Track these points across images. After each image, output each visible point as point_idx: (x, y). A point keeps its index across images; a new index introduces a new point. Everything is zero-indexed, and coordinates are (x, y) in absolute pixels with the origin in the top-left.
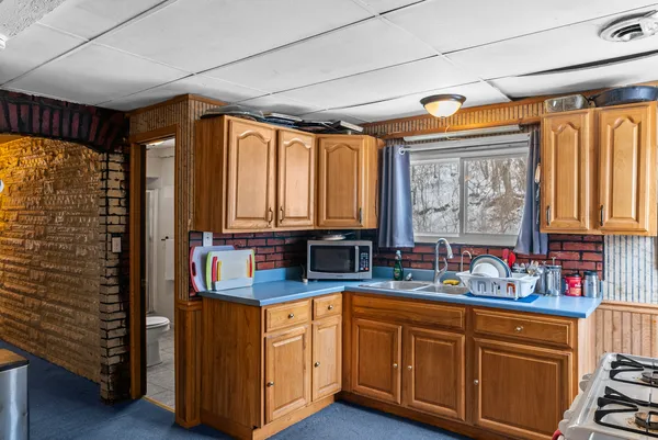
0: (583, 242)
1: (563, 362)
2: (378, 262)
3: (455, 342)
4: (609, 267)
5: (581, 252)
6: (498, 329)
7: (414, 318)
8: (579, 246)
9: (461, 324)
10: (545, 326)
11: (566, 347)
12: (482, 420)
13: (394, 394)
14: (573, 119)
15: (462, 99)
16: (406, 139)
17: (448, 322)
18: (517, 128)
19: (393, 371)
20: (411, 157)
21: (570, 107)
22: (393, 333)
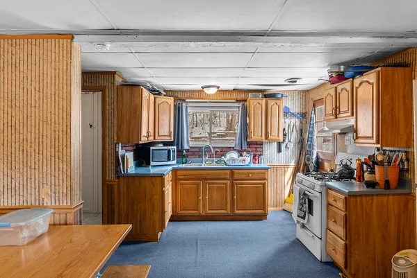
0: (256, 144)
1: (264, 184)
2: (178, 156)
3: (226, 184)
4: (264, 153)
5: (256, 148)
6: (243, 177)
7: (208, 177)
8: (256, 146)
9: (228, 177)
10: (258, 173)
11: (264, 179)
12: (237, 211)
13: (199, 211)
14: (260, 101)
15: (218, 87)
16: (187, 100)
17: (223, 176)
18: (234, 101)
19: (198, 201)
20: (188, 108)
21: (258, 96)
22: (198, 185)
